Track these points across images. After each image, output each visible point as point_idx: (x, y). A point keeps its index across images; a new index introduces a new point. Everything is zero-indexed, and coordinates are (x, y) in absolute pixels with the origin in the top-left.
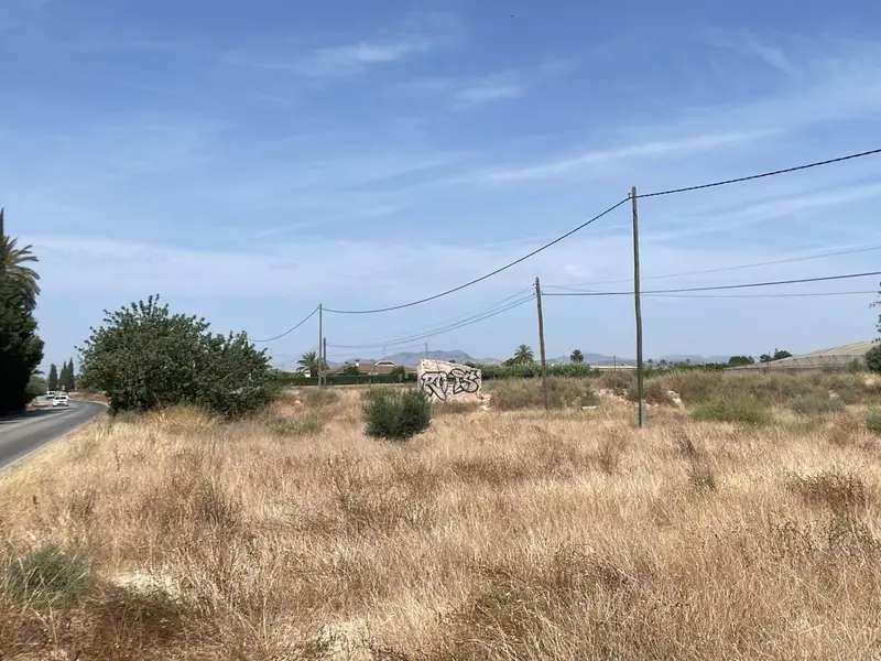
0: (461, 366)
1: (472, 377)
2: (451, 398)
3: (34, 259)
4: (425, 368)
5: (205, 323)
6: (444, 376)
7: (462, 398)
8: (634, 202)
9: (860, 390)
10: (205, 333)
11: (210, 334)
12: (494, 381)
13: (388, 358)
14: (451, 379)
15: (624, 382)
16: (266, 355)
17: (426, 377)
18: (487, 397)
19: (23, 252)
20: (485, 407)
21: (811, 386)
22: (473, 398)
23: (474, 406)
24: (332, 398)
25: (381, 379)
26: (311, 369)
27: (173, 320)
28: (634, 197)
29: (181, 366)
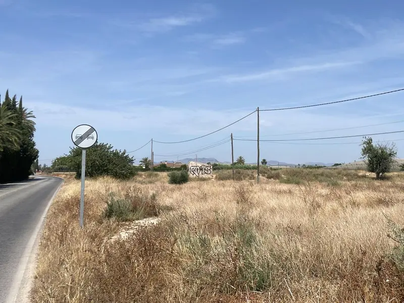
0: (205, 164)
1: (209, 168)
2: (201, 176)
3: (34, 117)
4: (191, 165)
5: (111, 146)
6: (198, 168)
7: (205, 176)
8: (258, 112)
9: (356, 177)
10: (111, 150)
11: (113, 151)
12: (217, 170)
13: (180, 161)
14: (201, 169)
15: (266, 172)
16: (133, 159)
17: (192, 168)
18: (214, 176)
19: (29, 114)
20: (213, 179)
21: (336, 175)
22: (209, 176)
23: (209, 179)
24: (156, 175)
25: (176, 169)
26: (146, 165)
27: (99, 145)
28: (258, 111)
29: (103, 161)
